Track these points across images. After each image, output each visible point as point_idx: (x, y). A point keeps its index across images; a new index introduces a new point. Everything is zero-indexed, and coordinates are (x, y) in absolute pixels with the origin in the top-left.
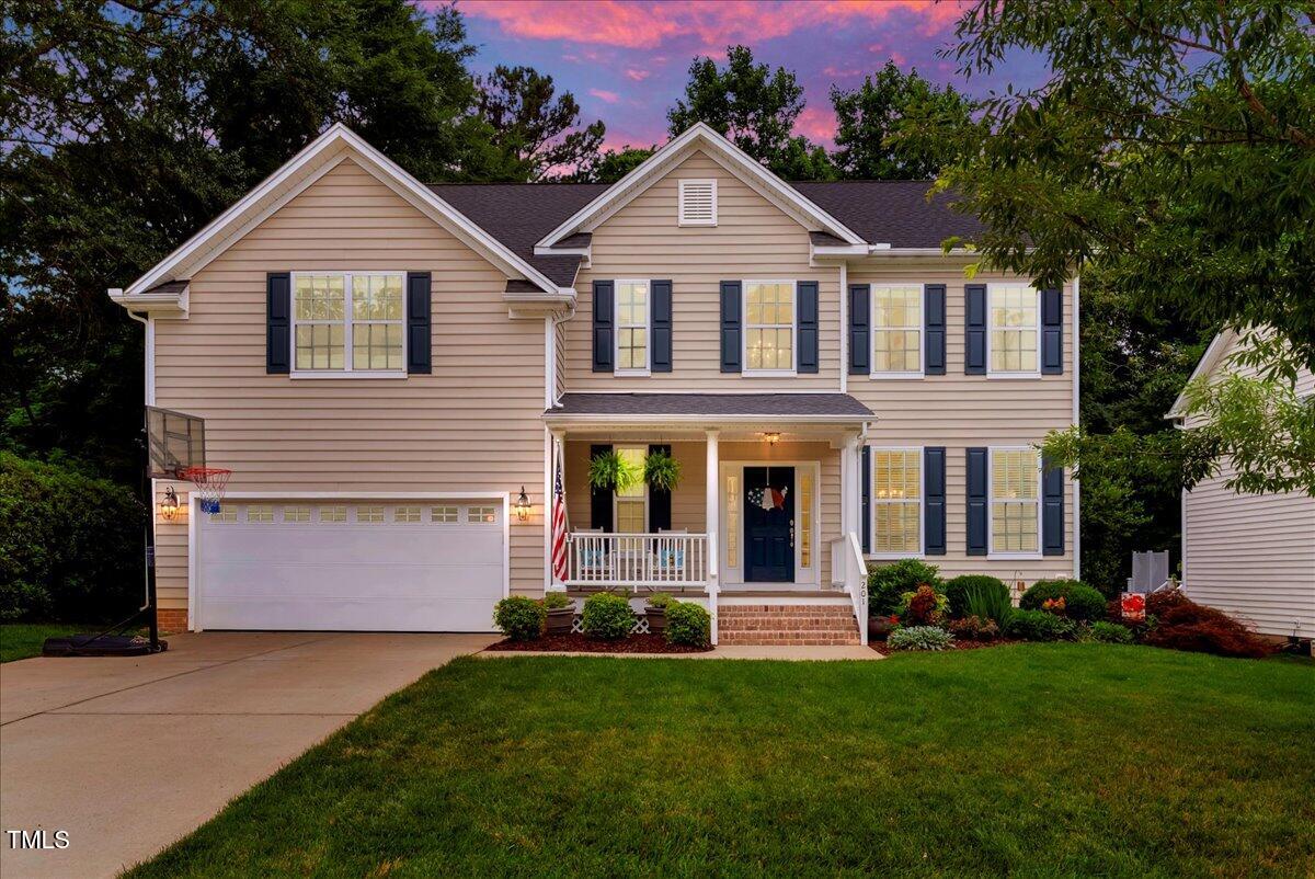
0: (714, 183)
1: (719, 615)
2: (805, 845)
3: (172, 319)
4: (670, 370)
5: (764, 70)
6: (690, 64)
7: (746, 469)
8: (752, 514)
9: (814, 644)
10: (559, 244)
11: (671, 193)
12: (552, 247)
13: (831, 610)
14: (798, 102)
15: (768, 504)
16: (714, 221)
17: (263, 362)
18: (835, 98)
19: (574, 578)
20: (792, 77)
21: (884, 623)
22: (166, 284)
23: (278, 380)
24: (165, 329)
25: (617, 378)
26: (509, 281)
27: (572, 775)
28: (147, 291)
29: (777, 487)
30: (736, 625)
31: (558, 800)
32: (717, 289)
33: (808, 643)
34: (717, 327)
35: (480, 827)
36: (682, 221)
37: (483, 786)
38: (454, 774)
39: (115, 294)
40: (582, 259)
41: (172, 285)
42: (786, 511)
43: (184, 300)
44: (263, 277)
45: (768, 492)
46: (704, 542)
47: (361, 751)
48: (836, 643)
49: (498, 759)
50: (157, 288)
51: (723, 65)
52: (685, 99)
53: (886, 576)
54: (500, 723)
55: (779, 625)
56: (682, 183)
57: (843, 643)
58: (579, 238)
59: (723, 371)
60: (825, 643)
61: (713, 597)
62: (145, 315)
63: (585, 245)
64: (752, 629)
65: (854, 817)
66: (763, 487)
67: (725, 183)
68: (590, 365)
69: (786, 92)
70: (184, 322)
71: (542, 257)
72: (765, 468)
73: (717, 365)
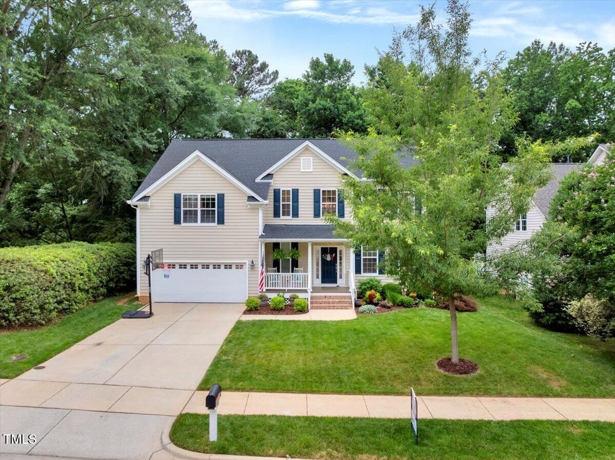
0: (312, 158)
1: (311, 299)
2: (309, 379)
3: (144, 208)
4: (298, 217)
5: (338, 62)
6: (310, 60)
7: (322, 248)
8: (324, 262)
9: (338, 309)
10: (264, 178)
11: (298, 161)
12: (261, 179)
13: (345, 297)
14: (353, 71)
15: (329, 258)
16: (311, 170)
17: (173, 221)
18: (367, 68)
19: (268, 287)
20: (349, 63)
21: (360, 302)
22: (143, 197)
23: (177, 226)
24: (142, 211)
25: (281, 219)
26: (249, 197)
27: (269, 364)
28: (138, 201)
29: (331, 254)
30: (316, 303)
31: (267, 370)
32: (313, 191)
33: (337, 309)
34: (313, 203)
35: (254, 376)
36: (302, 170)
37: (253, 367)
38: (247, 364)
39: (129, 202)
40: (270, 183)
41: (145, 198)
42: (334, 260)
43: (149, 203)
44: (173, 195)
45: (329, 255)
46: (307, 276)
47: (226, 358)
48: (345, 309)
49: (254, 360)
50: (141, 199)
51: (323, 61)
52: (309, 70)
53: (364, 284)
54: (253, 349)
55: (329, 303)
56: (302, 158)
57: (347, 309)
58: (270, 176)
59: (314, 217)
60: (342, 309)
61: (309, 292)
62: (136, 206)
63: (271, 178)
64: (321, 304)
65: (320, 374)
66: (327, 254)
67: (315, 158)
68: (273, 215)
69: (347, 67)
70: (148, 209)
71: (258, 184)
72: (327, 248)
73: (313, 215)
